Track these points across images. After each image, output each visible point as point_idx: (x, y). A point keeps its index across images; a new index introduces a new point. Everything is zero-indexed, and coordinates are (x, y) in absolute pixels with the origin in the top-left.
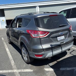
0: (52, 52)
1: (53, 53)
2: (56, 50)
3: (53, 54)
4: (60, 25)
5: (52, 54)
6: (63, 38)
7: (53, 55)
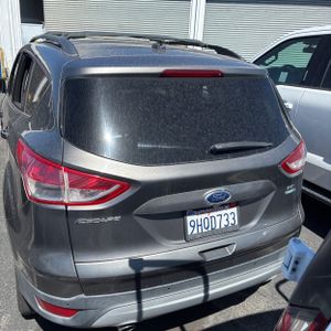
0: (139, 302)
1: (140, 307)
2: (169, 290)
3: (140, 312)
4: (219, 146)
5: (136, 311)
6: (224, 223)
7: (145, 316)
